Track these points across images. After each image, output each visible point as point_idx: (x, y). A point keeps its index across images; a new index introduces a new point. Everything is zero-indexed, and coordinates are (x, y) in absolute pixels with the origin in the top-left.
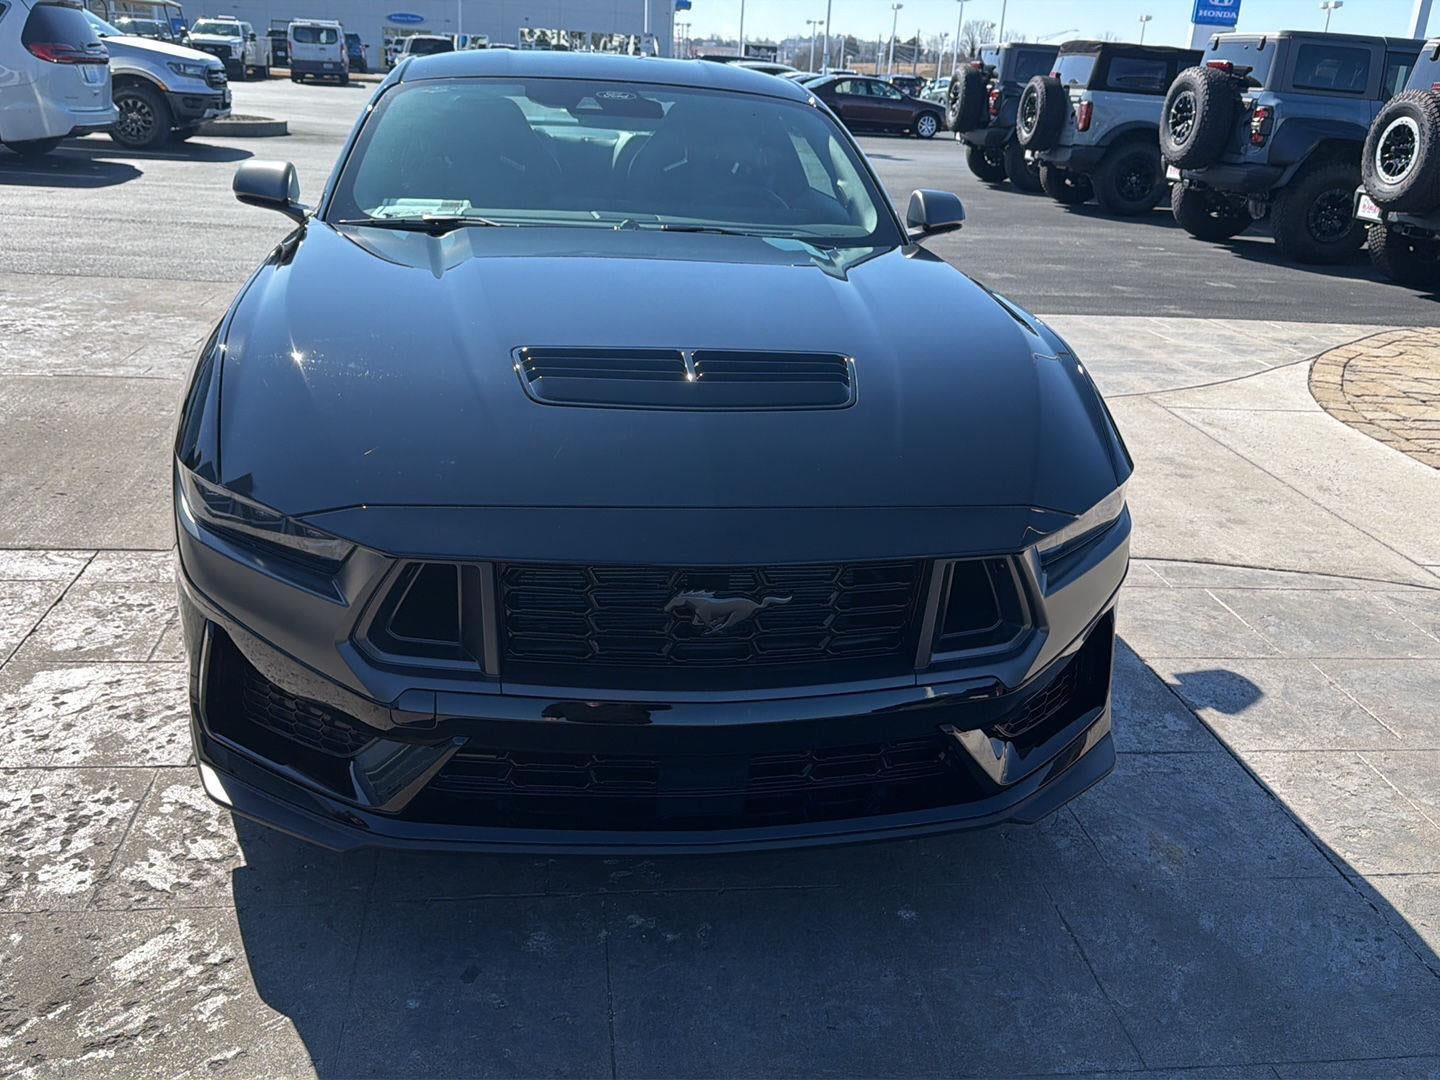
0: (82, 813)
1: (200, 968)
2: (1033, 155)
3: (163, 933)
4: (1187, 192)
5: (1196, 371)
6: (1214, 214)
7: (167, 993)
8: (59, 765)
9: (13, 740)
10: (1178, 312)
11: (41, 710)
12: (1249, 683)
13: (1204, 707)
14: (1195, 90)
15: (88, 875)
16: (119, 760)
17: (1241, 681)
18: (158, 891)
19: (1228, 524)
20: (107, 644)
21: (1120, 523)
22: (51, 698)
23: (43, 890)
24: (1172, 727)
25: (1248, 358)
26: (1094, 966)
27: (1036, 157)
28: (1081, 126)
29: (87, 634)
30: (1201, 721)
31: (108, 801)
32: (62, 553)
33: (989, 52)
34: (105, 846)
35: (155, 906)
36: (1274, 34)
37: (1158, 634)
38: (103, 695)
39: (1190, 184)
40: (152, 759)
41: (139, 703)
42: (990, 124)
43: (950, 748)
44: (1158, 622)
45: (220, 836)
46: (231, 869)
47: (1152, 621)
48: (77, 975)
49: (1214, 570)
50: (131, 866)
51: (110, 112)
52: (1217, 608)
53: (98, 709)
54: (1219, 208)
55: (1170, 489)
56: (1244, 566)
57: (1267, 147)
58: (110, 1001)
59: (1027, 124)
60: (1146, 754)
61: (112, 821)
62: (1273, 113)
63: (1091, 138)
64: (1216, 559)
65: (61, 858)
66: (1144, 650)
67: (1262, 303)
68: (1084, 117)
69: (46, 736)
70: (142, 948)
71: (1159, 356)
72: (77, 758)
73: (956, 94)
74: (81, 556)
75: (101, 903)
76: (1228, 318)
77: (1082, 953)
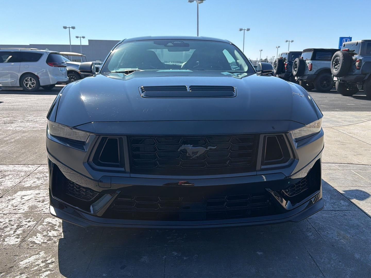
0: (21, 224)
1: (44, 264)
2: (297, 78)
3: (36, 255)
4: (340, 83)
5: (345, 122)
6: (348, 89)
7: (33, 270)
8: (18, 213)
9: (8, 207)
10: (339, 110)
11: (17, 200)
12: (366, 193)
13: (353, 199)
14: (339, 57)
15: (19, 240)
16: (35, 212)
17: (364, 192)
18: (37, 244)
19: (357, 155)
20: (38, 185)
21: (320, 133)
22: (21, 197)
23: (5, 243)
24: (343, 204)
25: (360, 119)
26: (320, 268)
27: (298, 78)
28: (309, 69)
29: (34, 183)
30: (352, 202)
31: (29, 222)
32: (32, 165)
33: (284, 54)
34: (26, 233)
35: (35, 248)
36: (360, 41)
37: (337, 181)
38: (34, 197)
39: (340, 81)
40: (44, 211)
41: (43, 198)
42: (286, 72)
43: (270, 198)
44: (337, 178)
45: (58, 230)
46: (59, 239)
47: (335, 178)
48: (9, 266)
49: (353, 166)
50: (31, 238)
51: (66, 78)
52: (355, 174)
53: (32, 200)
54: (349, 87)
55: (339, 148)
56: (362, 165)
57: (361, 70)
58: (16, 272)
59: (295, 70)
60: (335, 211)
61: (29, 226)
62: (362, 61)
63: (312, 73)
64: (354, 163)
65: (13, 235)
66: (333, 185)
67: (363, 108)
68: (310, 67)
69: (17, 206)
70: (29, 258)
71: (334, 119)
72: (24, 211)
73: (276, 65)
74: (37, 166)
75: (21, 247)
76: (353, 111)
77: (316, 264)
